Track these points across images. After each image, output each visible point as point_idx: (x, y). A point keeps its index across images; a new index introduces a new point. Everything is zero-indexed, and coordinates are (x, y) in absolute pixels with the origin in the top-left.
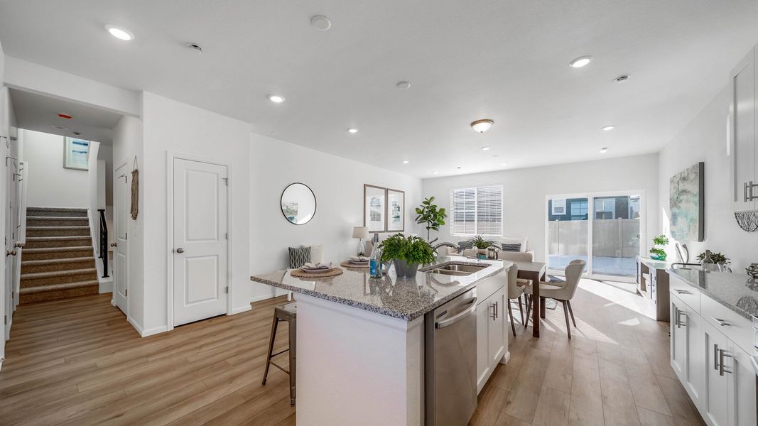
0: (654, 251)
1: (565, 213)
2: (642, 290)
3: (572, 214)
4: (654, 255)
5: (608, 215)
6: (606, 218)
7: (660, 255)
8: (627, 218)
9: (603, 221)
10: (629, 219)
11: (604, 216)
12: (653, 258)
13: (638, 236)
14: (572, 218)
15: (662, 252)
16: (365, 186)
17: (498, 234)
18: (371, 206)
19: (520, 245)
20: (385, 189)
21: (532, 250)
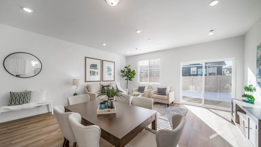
0: (245, 96)
1: (196, 73)
2: (236, 122)
3: (198, 74)
4: (245, 99)
5: (214, 74)
6: (213, 75)
7: (250, 99)
8: (222, 75)
9: (211, 76)
10: (222, 76)
11: (212, 75)
12: (244, 101)
13: (231, 84)
14: (198, 75)
15: (251, 97)
16: (86, 58)
17: (158, 82)
18: (90, 68)
19: (166, 88)
20: (101, 60)
21: (173, 91)
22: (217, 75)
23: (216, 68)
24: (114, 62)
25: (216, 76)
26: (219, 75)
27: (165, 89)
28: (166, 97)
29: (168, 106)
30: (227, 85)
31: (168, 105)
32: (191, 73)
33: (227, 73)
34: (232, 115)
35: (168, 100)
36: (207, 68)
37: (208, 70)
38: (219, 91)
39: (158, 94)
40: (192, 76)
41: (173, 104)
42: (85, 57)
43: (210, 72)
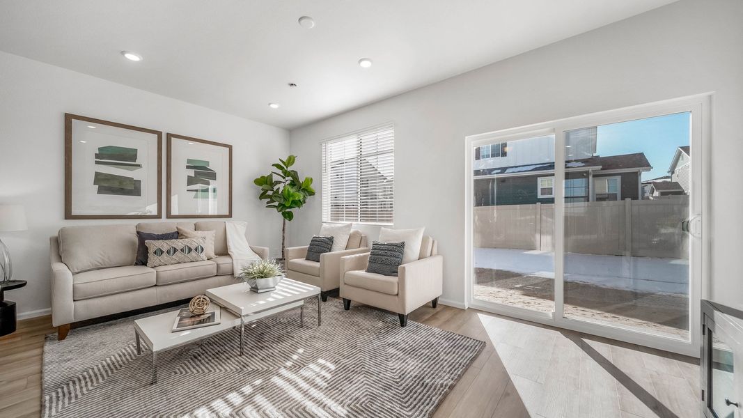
6: (609, 200)
8: (637, 199)
9: (604, 203)
11: (607, 199)
16: (69, 118)
17: (388, 221)
18: (97, 162)
19: (402, 245)
20: (159, 134)
21: (438, 254)
22: (623, 198)
23: (619, 179)
24: (230, 147)
25: (619, 201)
26: (628, 200)
27: (396, 245)
28: (392, 283)
29: (403, 324)
30: (663, 231)
31: (403, 320)
32: (540, 196)
33: (654, 195)
34: (710, 405)
35: (400, 295)
36: (591, 177)
37: (594, 185)
38: (628, 253)
39: (369, 271)
40: (539, 204)
41: (438, 309)
42: (66, 115)
43: (598, 191)
